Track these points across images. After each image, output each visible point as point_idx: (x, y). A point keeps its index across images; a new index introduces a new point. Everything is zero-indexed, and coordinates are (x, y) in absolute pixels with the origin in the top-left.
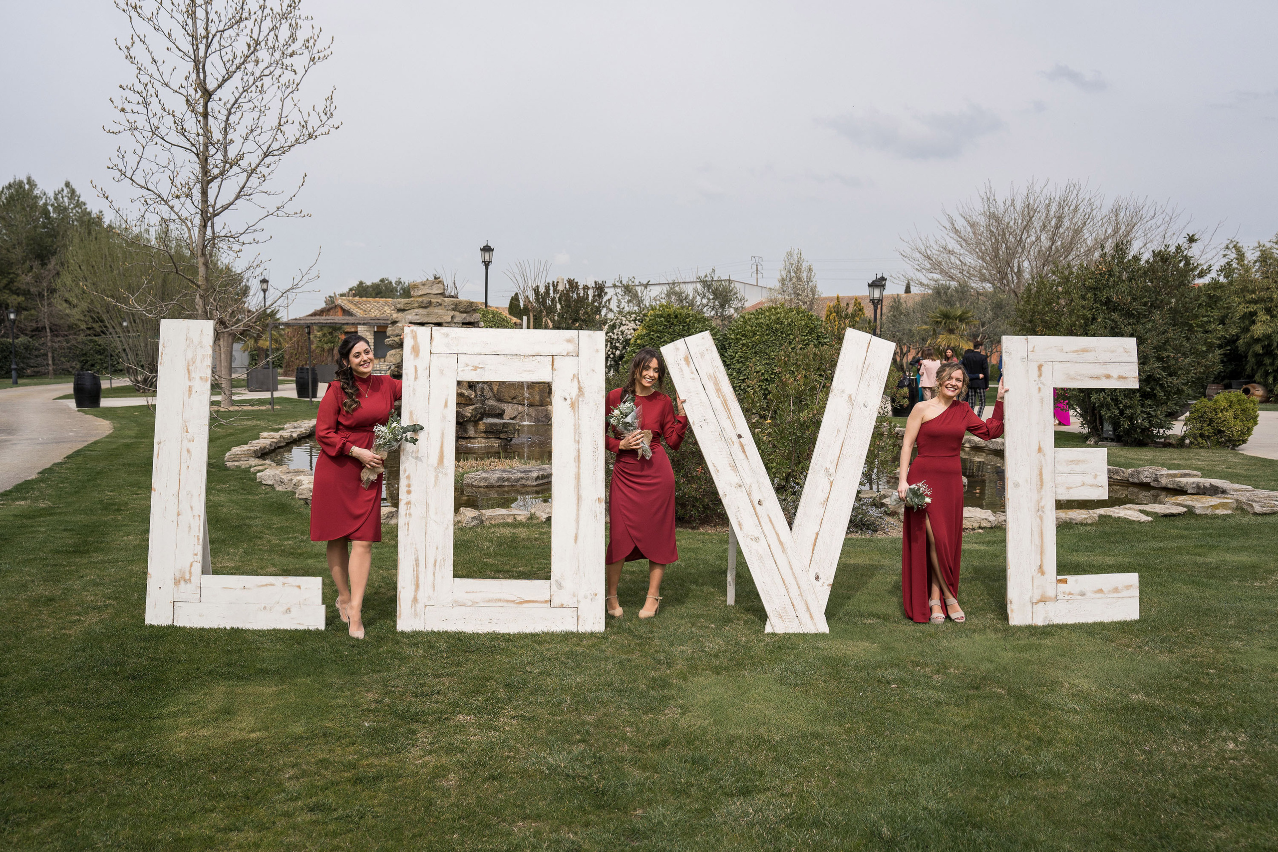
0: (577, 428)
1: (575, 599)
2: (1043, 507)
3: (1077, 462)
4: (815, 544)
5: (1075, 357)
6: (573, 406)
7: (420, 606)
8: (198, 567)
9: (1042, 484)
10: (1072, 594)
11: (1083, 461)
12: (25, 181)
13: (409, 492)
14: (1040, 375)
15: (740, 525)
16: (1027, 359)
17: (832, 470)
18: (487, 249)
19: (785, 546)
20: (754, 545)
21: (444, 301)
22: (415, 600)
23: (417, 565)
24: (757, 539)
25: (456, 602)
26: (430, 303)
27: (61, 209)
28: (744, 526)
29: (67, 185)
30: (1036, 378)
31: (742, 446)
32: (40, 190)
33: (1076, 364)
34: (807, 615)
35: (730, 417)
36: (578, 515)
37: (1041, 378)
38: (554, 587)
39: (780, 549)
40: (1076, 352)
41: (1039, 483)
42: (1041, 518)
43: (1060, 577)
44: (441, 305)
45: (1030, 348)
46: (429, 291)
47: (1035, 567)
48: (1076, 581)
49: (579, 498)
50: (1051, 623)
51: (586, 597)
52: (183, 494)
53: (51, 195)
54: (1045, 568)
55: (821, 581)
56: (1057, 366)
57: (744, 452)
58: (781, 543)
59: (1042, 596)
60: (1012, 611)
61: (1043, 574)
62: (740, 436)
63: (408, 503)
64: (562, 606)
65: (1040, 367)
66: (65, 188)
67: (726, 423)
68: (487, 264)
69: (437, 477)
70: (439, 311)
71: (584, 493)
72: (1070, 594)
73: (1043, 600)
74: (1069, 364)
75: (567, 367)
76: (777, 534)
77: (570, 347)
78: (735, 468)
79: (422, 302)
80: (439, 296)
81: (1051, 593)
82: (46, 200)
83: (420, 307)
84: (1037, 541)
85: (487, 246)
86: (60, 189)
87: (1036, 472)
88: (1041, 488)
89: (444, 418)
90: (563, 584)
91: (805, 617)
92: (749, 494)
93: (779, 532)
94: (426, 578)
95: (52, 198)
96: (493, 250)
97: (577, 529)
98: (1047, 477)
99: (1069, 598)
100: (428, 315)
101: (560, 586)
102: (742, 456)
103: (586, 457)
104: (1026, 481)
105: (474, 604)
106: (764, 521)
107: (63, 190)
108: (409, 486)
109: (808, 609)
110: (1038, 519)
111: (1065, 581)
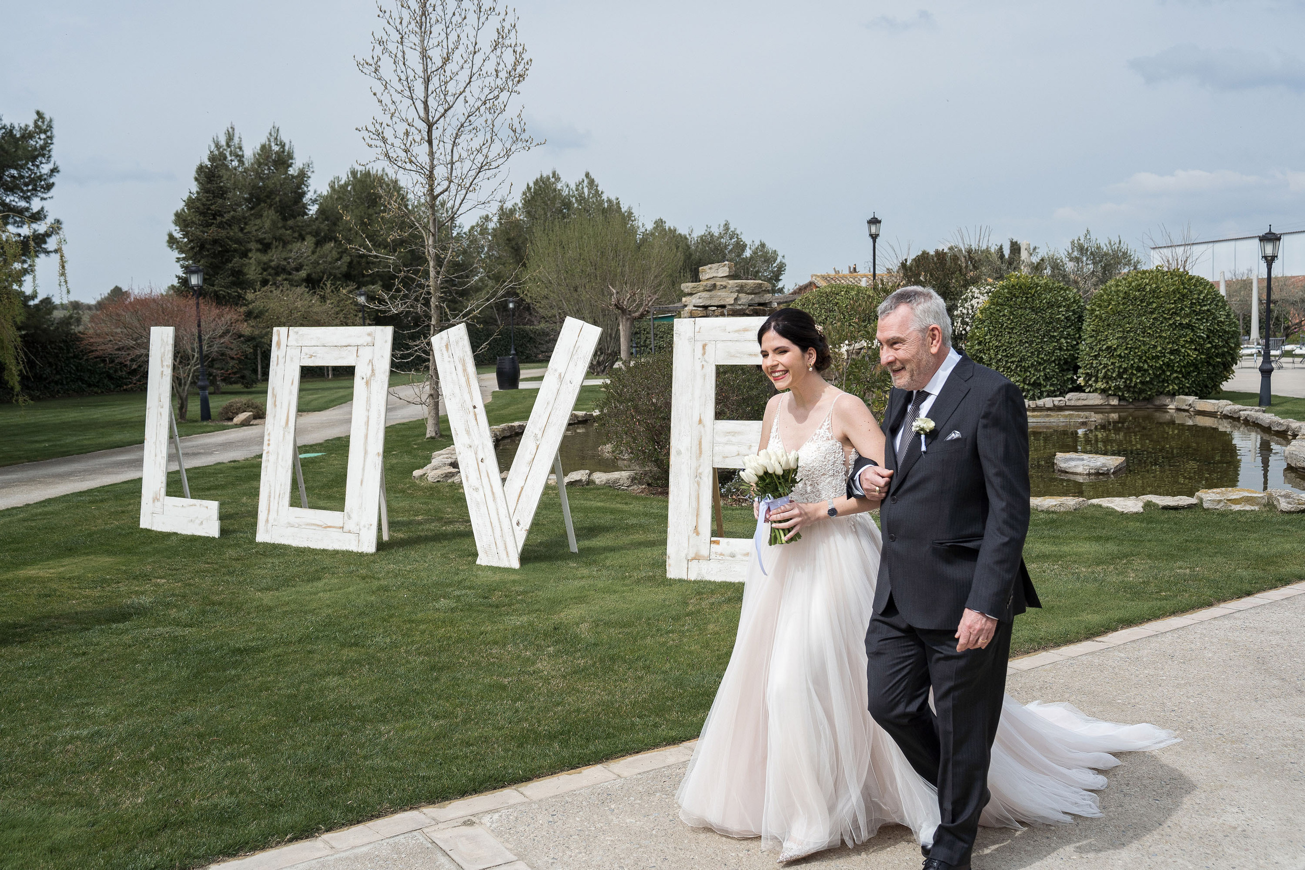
0: (368, 399)
1: (358, 527)
2: (700, 474)
3: (734, 434)
4: (519, 496)
5: (735, 336)
6: (367, 383)
7: (270, 525)
8: (163, 491)
9: (701, 453)
10: (723, 555)
11: (739, 433)
12: (551, 176)
13: (269, 445)
14: (704, 354)
15: (467, 477)
16: (693, 340)
17: (539, 436)
18: (874, 221)
19: (496, 496)
20: (475, 494)
21: (728, 283)
22: (267, 521)
23: (270, 496)
24: (477, 490)
25: (289, 523)
26: (714, 286)
27: (581, 199)
28: (470, 479)
29: (587, 175)
30: (700, 356)
31: (475, 415)
32: (563, 182)
33: (737, 343)
34: (505, 553)
35: (470, 392)
36: (364, 465)
37: (705, 356)
38: (346, 517)
39: (492, 499)
40: (738, 331)
41: (698, 452)
42: (698, 484)
43: (714, 539)
44: (725, 287)
45: (697, 329)
46: (715, 275)
47: (691, 528)
48: (728, 543)
49: (366, 452)
50: (704, 579)
51: (365, 527)
52: (158, 442)
53: (573, 186)
54: (700, 529)
55: (521, 526)
56: (719, 345)
57: (476, 419)
58: (493, 493)
59: (696, 554)
60: (670, 565)
61: (698, 534)
62: (475, 407)
63: (268, 452)
64: (350, 532)
65: (704, 346)
66: (585, 179)
67: (467, 397)
68: (874, 237)
69: (284, 434)
70: (722, 293)
71: (369, 449)
72: (721, 554)
73: (697, 558)
74: (730, 343)
75: (366, 353)
76: (491, 486)
77: (369, 339)
78: (468, 432)
79: (706, 286)
80: (725, 279)
81: (704, 552)
82: (569, 192)
83: (705, 290)
84: (694, 504)
85: (874, 218)
86: (581, 180)
87: (696, 442)
88: (700, 456)
89: (291, 392)
90: (352, 515)
91: (503, 555)
92: (476, 453)
93: (493, 484)
94: (274, 507)
95: (574, 189)
96: (880, 222)
97: (363, 475)
98: (706, 446)
99: (720, 558)
100: (711, 298)
101: (349, 517)
102: (474, 422)
103: (373, 422)
104: (688, 449)
105: (299, 526)
106: (484, 475)
107: (583, 181)
108: (269, 440)
109: (506, 548)
110: (696, 485)
111: (718, 543)
